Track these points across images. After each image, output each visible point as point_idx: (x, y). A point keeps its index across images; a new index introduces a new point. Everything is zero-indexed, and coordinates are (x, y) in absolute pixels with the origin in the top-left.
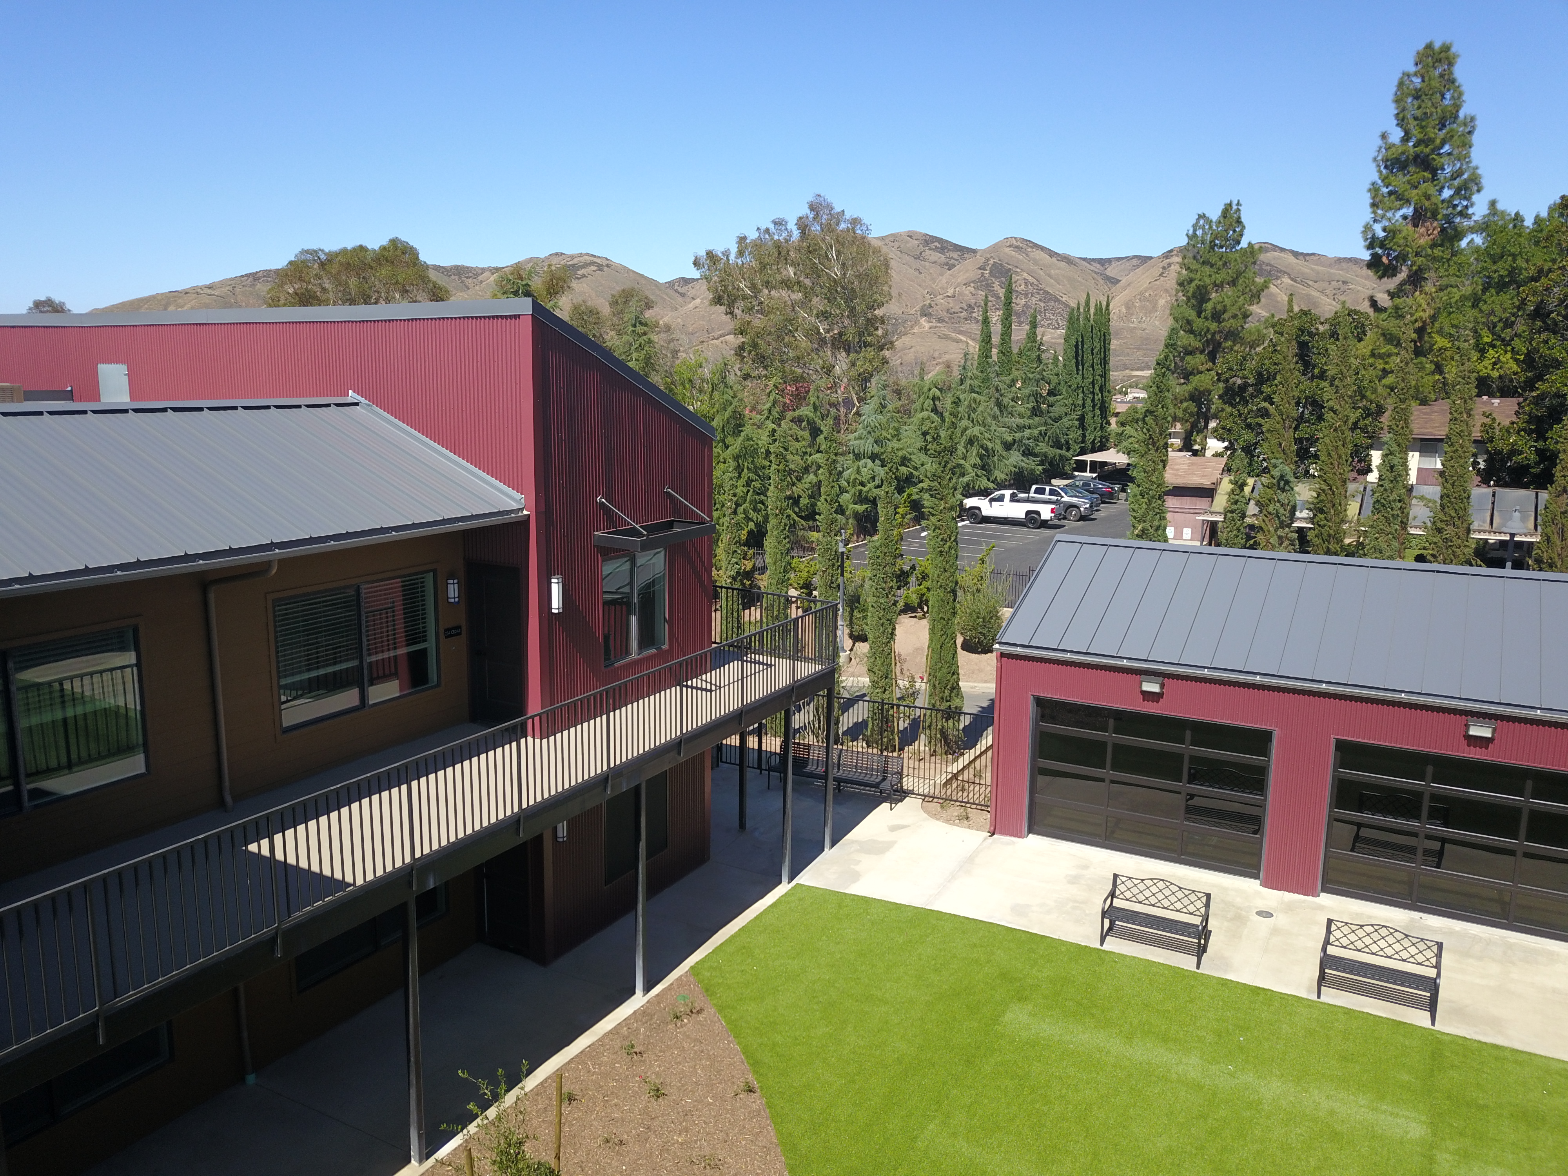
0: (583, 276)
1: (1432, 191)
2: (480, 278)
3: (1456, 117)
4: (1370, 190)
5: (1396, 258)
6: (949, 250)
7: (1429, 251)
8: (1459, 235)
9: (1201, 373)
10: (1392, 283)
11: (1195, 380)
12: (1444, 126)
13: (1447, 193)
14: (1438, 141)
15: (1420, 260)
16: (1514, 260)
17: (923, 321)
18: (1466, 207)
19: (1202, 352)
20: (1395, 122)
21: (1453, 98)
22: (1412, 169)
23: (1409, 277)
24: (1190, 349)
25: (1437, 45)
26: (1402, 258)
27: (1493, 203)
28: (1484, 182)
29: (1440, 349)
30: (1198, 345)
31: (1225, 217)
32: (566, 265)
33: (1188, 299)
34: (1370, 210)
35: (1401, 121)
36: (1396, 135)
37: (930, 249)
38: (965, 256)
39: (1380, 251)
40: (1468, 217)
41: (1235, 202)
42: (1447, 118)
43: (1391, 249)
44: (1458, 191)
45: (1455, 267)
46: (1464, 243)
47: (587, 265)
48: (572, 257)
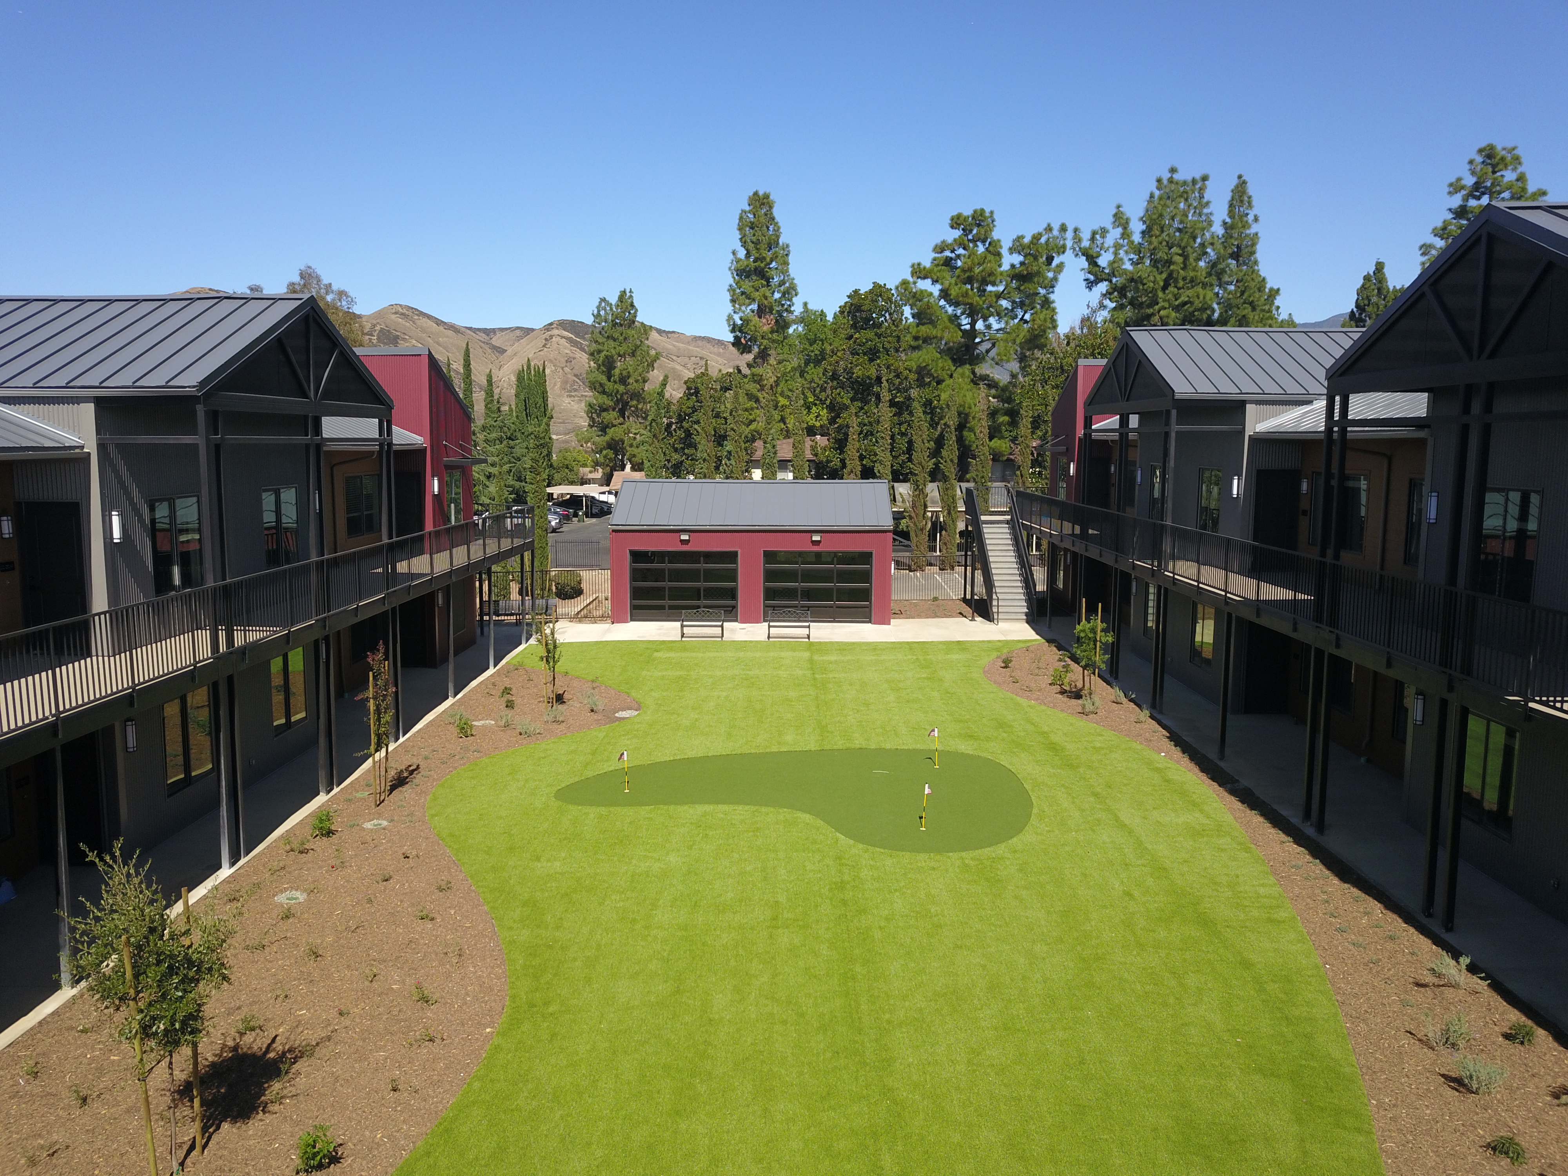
1: (768, 294)
3: (778, 244)
4: (728, 290)
5: (750, 340)
7: (770, 336)
8: (787, 325)
9: (615, 426)
10: (750, 357)
11: (611, 432)
12: (771, 248)
13: (777, 295)
14: (768, 260)
15: (765, 342)
16: (823, 344)
18: (790, 306)
19: (614, 410)
20: (740, 244)
21: (774, 230)
22: (754, 278)
23: (759, 353)
24: (604, 406)
25: (761, 193)
26: (753, 339)
27: (805, 304)
28: (799, 289)
29: (783, 406)
30: (611, 403)
31: (622, 302)
33: (599, 366)
34: (730, 305)
35: (744, 244)
36: (742, 253)
39: (739, 334)
40: (791, 312)
41: (628, 291)
42: (773, 243)
43: (746, 333)
44: (784, 295)
45: (787, 347)
46: (791, 331)
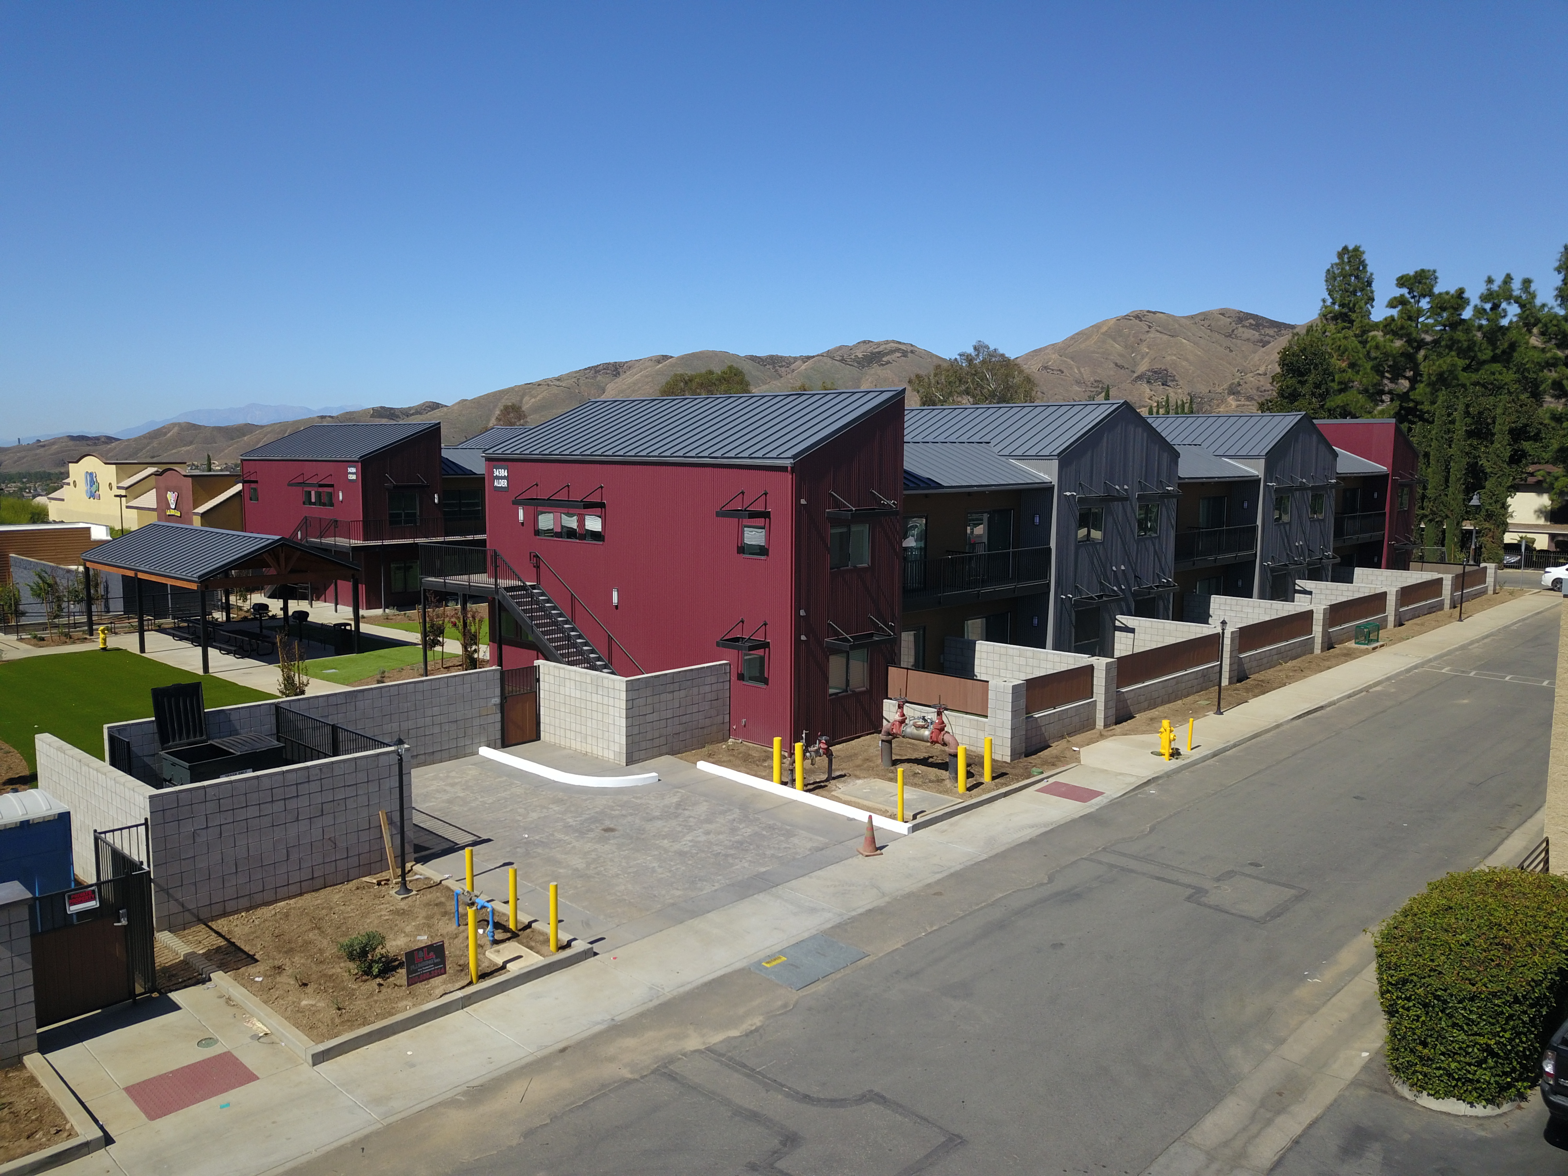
0: (888, 363)
2: (792, 367)
6: (1265, 327)
14: (1352, 305)
17: (1231, 400)
20: (1327, 293)
32: (872, 353)
35: (1331, 292)
36: (1328, 301)
37: (1243, 327)
38: (1283, 332)
47: (892, 352)
48: (879, 344)
